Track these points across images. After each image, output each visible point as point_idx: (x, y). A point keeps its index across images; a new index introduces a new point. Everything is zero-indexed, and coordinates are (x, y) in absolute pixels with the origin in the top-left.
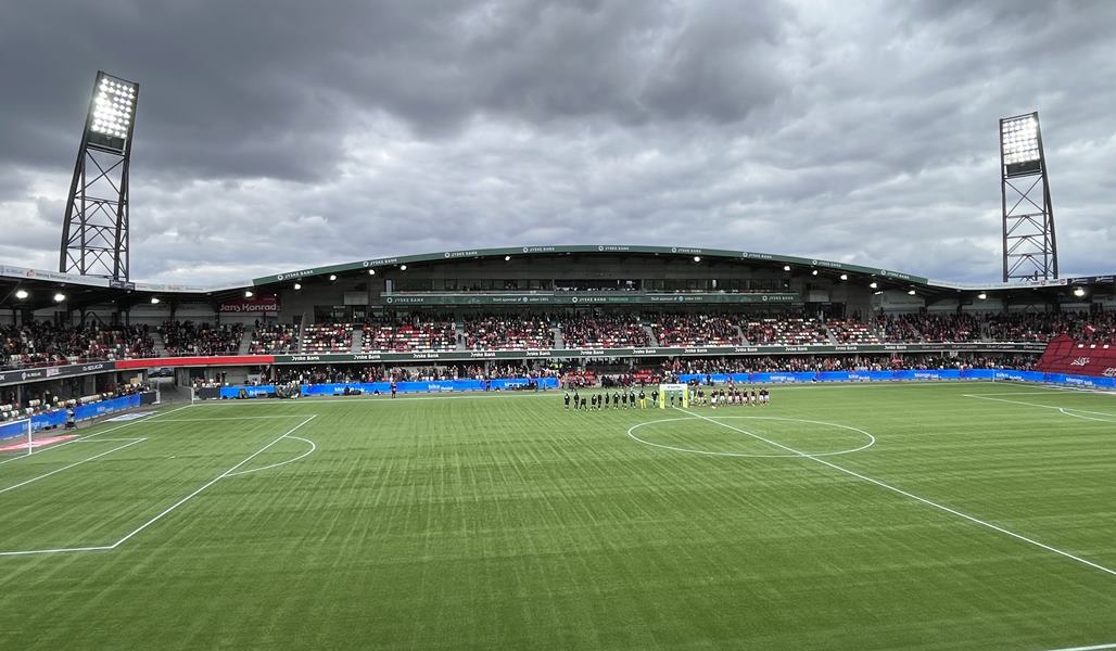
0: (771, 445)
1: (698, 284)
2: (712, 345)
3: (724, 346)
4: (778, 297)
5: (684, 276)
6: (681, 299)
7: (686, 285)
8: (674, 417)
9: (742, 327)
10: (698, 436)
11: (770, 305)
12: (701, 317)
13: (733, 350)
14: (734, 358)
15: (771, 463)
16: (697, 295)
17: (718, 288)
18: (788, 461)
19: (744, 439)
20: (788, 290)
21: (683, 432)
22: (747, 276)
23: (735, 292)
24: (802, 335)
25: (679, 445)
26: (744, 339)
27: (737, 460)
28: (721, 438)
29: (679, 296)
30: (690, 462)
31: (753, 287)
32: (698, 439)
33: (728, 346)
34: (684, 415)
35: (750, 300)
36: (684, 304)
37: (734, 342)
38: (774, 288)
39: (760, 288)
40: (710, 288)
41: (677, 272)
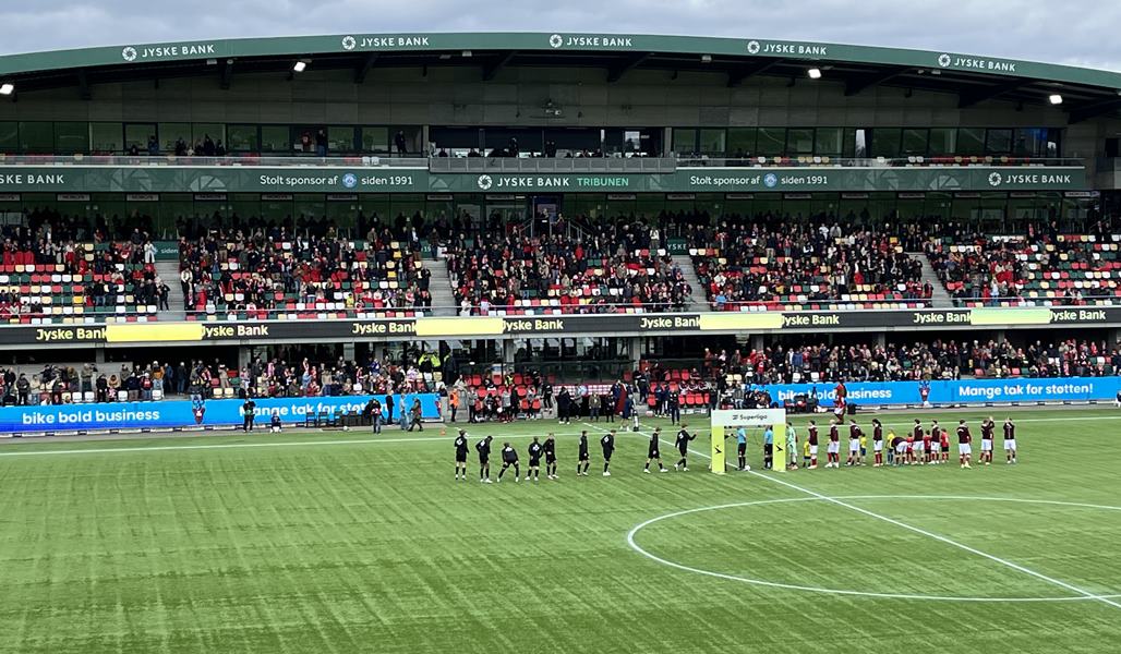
0: (1007, 571)
1: (816, 141)
2: (852, 304)
3: (886, 308)
4: (1031, 176)
5: (779, 119)
6: (770, 181)
7: (784, 145)
8: (748, 495)
9: (932, 257)
10: (812, 547)
11: (1008, 196)
12: (824, 230)
13: (908, 317)
14: (910, 339)
15: (1005, 616)
16: (815, 171)
17: (870, 153)
18: (1050, 611)
19: (934, 554)
20: (1058, 157)
21: (769, 537)
22: (949, 121)
23: (914, 162)
24: (1093, 279)
25: (764, 572)
26: (938, 289)
27: (916, 610)
28: (877, 553)
29: (766, 175)
30: (792, 616)
31: (965, 150)
32: (814, 555)
33: (894, 307)
34: (776, 491)
35: (954, 184)
36: (780, 195)
37: (911, 296)
38: (1019, 153)
39: (982, 153)
40: (849, 152)
41: (761, 107)
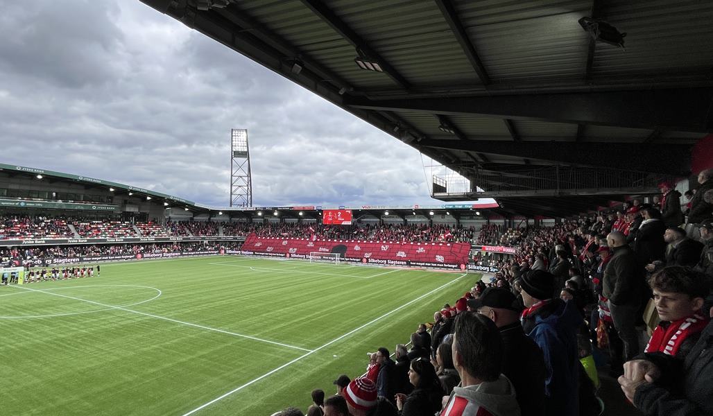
0: (92, 304)
1: (39, 194)
2: (49, 238)
3: (60, 239)
4: (103, 207)
5: (27, 188)
6: (22, 204)
7: (29, 195)
8: (9, 292)
9: (75, 226)
10: (30, 305)
11: (98, 212)
12: (41, 218)
13: (66, 241)
14: (67, 246)
15: (91, 316)
16: (38, 202)
17: (57, 198)
19: (70, 302)
20: (111, 203)
21: (14, 304)
22: (82, 192)
23: (71, 202)
24: (120, 232)
25: (11, 314)
26: (76, 234)
28: (52, 304)
29: (21, 202)
30: (22, 326)
31: (86, 200)
32: (30, 307)
33: (62, 239)
34: (19, 290)
35: (82, 208)
36: (26, 208)
37: (68, 236)
38: (102, 202)
39: (91, 201)
40: (50, 198)
41: (20, 184)
